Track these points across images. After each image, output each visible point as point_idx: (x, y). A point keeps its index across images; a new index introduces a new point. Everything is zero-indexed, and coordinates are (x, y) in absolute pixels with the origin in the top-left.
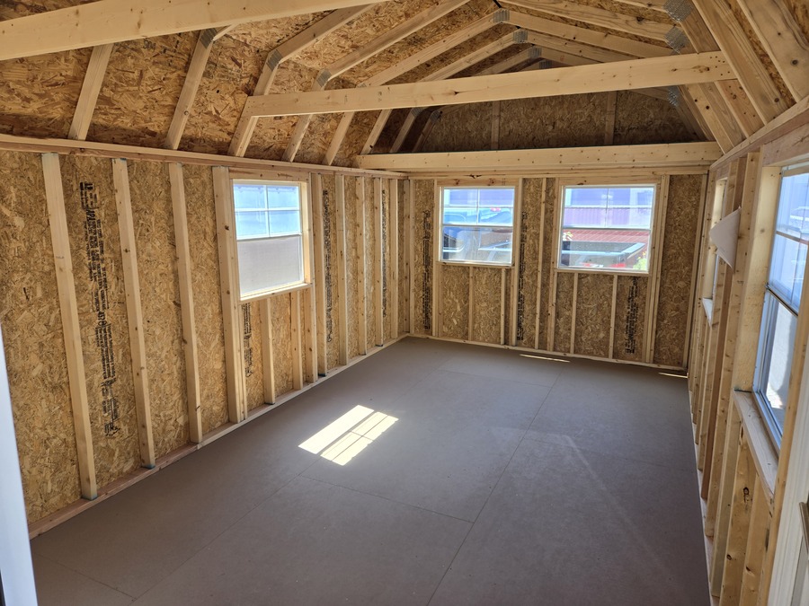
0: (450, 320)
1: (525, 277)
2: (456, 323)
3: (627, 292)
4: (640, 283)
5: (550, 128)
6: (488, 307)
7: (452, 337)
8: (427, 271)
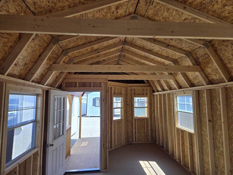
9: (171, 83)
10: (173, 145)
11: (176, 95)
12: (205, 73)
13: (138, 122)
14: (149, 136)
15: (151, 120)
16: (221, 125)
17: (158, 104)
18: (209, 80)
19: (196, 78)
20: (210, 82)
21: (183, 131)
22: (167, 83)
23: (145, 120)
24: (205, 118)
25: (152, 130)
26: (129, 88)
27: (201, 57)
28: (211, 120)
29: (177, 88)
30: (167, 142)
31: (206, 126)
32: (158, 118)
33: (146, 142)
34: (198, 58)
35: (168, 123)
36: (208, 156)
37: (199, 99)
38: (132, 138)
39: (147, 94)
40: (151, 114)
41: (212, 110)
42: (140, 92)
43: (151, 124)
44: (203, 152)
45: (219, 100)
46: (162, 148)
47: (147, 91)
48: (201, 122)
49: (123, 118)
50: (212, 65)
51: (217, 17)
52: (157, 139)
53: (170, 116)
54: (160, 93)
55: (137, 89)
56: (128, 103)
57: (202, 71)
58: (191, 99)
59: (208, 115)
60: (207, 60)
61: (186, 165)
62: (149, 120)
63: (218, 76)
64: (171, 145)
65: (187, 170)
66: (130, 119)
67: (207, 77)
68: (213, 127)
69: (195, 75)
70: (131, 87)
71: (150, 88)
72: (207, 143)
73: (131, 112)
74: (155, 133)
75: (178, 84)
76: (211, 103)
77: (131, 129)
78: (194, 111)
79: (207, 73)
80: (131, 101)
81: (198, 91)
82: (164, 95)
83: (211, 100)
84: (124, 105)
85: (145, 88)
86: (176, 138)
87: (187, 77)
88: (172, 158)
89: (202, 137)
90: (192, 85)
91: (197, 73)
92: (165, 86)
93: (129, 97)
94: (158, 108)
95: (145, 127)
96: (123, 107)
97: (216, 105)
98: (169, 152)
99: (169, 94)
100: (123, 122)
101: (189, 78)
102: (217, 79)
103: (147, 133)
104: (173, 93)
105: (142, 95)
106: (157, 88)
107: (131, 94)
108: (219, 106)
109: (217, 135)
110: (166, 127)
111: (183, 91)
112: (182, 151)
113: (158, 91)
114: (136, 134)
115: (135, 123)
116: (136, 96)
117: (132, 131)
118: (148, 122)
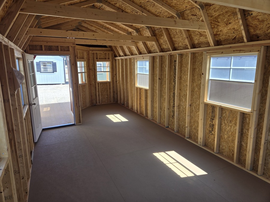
9: (133, 49)
10: (132, 101)
11: (137, 60)
12: (159, 43)
13: (101, 86)
14: (112, 97)
15: (113, 84)
16: (165, 81)
17: (119, 68)
18: (161, 49)
19: (152, 46)
20: (162, 50)
21: (141, 89)
22: (129, 49)
23: (107, 83)
24: (157, 78)
25: (114, 92)
26: (91, 52)
27: (157, 30)
28: (160, 78)
29: (138, 54)
30: (128, 100)
31: (157, 83)
32: (120, 81)
33: (109, 103)
34: (155, 31)
35: (129, 84)
36: (156, 103)
37: (153, 63)
38: (96, 101)
39: (109, 59)
40: (113, 78)
41: (161, 71)
42: (102, 57)
43: (113, 87)
44: (153, 101)
45: (166, 64)
46: (123, 105)
47: (109, 55)
48: (153, 81)
49: (87, 83)
50: (164, 37)
51: (168, 5)
52: (118, 99)
53: (131, 78)
54: (122, 58)
55: (99, 53)
56: (91, 67)
57: (157, 41)
58: (148, 63)
59: (159, 75)
60: (161, 33)
61: (141, 113)
62: (111, 84)
63: (167, 46)
64: (131, 101)
65: (143, 116)
66: (93, 84)
67: (160, 46)
68: (161, 83)
69: (152, 44)
70: (92, 50)
71: (112, 52)
72: (157, 94)
73: (94, 76)
74: (116, 94)
75: (139, 50)
76: (161, 66)
77: (94, 92)
78: (150, 72)
79: (160, 43)
80: (93, 65)
81: (154, 57)
82: (126, 60)
83: (161, 64)
84: (87, 69)
85: (107, 52)
86: (135, 95)
87: (146, 44)
88: (131, 110)
89: (154, 91)
90: (150, 52)
91: (154, 43)
92: (127, 52)
93: (91, 61)
94: (119, 72)
95: (107, 90)
96: (86, 71)
97: (164, 67)
98: (129, 107)
99: (130, 59)
100: (87, 86)
101: (148, 46)
102: (166, 48)
103: (109, 95)
104: (134, 58)
105: (104, 59)
106: (119, 53)
107: (94, 59)
108: (166, 69)
109: (163, 88)
110: (127, 88)
111: (143, 56)
112: (139, 104)
113: (120, 56)
114: (99, 97)
115: (98, 86)
116: (98, 61)
117: (96, 94)
118: (110, 85)
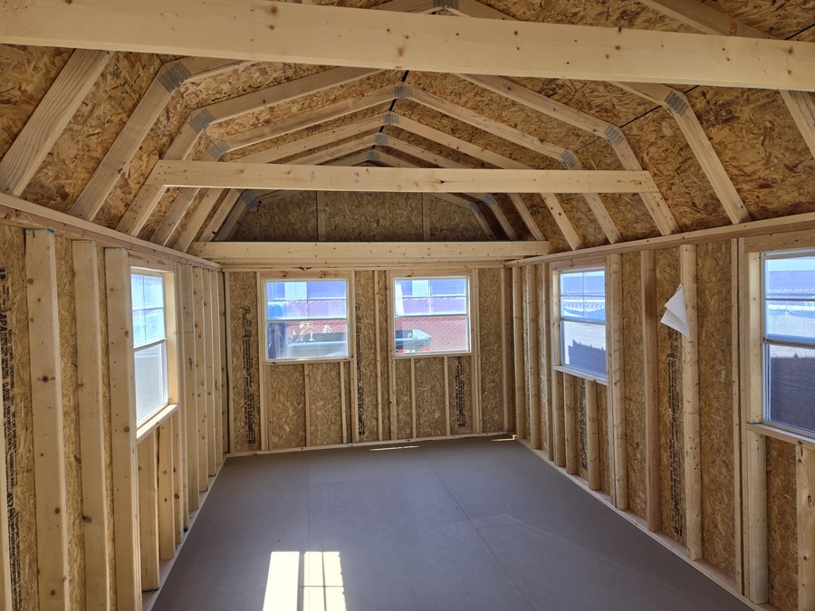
0: (281, 428)
1: (362, 368)
2: (288, 430)
3: (454, 371)
4: (463, 361)
5: (375, 225)
6: (325, 405)
7: (285, 447)
8: (249, 374)
